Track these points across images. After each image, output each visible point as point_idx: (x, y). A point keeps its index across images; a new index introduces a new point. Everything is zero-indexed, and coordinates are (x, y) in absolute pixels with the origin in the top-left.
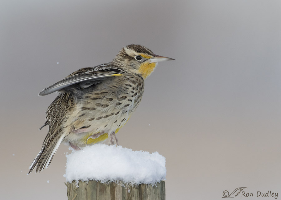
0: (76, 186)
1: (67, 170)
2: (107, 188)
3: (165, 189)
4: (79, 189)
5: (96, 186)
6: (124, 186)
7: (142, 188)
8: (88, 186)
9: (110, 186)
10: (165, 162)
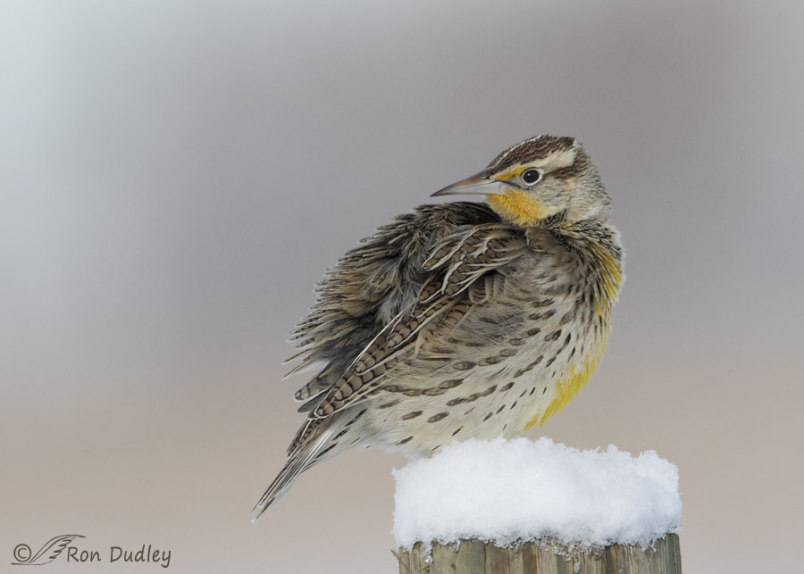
0: (425, 558)
1: (398, 514)
2: (512, 561)
3: (679, 556)
4: (433, 568)
5: (482, 556)
6: (564, 554)
7: (614, 556)
8: (459, 556)
9: (521, 554)
10: (677, 478)
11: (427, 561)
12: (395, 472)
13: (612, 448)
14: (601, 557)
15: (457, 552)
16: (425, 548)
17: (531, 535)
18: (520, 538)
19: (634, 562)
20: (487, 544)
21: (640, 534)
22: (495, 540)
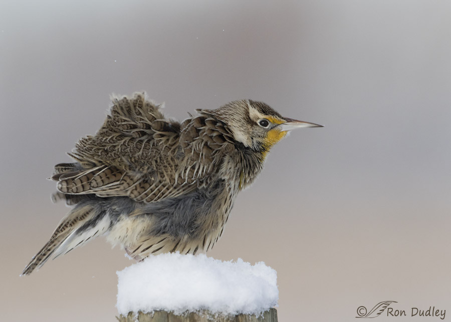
1: (119, 296)
5: (166, 320)
6: (212, 319)
7: (241, 320)
8: (154, 320)
9: (188, 319)
10: (276, 277)
12: (118, 273)
13: (240, 260)
14: (233, 321)
15: (153, 318)
16: (134, 315)
17: (194, 309)
18: (188, 310)
20: (169, 314)
21: (255, 308)
22: (174, 311)
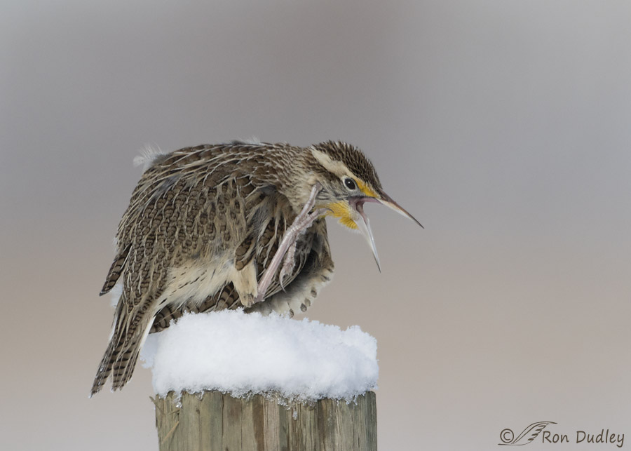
0: (176, 404)
2: (244, 408)
4: (182, 412)
5: (221, 404)
6: (285, 404)
7: (324, 407)
8: (203, 403)
9: (251, 404)
11: (177, 406)
14: (314, 408)
15: (201, 400)
16: (176, 396)
17: (259, 389)
18: (251, 391)
19: (340, 413)
20: (225, 395)
21: (345, 391)
22: (231, 392)
